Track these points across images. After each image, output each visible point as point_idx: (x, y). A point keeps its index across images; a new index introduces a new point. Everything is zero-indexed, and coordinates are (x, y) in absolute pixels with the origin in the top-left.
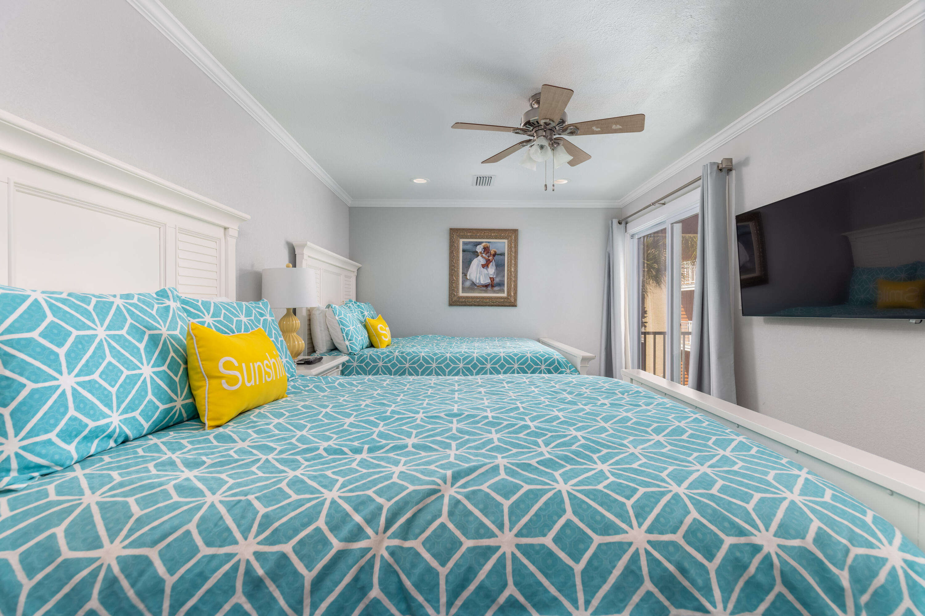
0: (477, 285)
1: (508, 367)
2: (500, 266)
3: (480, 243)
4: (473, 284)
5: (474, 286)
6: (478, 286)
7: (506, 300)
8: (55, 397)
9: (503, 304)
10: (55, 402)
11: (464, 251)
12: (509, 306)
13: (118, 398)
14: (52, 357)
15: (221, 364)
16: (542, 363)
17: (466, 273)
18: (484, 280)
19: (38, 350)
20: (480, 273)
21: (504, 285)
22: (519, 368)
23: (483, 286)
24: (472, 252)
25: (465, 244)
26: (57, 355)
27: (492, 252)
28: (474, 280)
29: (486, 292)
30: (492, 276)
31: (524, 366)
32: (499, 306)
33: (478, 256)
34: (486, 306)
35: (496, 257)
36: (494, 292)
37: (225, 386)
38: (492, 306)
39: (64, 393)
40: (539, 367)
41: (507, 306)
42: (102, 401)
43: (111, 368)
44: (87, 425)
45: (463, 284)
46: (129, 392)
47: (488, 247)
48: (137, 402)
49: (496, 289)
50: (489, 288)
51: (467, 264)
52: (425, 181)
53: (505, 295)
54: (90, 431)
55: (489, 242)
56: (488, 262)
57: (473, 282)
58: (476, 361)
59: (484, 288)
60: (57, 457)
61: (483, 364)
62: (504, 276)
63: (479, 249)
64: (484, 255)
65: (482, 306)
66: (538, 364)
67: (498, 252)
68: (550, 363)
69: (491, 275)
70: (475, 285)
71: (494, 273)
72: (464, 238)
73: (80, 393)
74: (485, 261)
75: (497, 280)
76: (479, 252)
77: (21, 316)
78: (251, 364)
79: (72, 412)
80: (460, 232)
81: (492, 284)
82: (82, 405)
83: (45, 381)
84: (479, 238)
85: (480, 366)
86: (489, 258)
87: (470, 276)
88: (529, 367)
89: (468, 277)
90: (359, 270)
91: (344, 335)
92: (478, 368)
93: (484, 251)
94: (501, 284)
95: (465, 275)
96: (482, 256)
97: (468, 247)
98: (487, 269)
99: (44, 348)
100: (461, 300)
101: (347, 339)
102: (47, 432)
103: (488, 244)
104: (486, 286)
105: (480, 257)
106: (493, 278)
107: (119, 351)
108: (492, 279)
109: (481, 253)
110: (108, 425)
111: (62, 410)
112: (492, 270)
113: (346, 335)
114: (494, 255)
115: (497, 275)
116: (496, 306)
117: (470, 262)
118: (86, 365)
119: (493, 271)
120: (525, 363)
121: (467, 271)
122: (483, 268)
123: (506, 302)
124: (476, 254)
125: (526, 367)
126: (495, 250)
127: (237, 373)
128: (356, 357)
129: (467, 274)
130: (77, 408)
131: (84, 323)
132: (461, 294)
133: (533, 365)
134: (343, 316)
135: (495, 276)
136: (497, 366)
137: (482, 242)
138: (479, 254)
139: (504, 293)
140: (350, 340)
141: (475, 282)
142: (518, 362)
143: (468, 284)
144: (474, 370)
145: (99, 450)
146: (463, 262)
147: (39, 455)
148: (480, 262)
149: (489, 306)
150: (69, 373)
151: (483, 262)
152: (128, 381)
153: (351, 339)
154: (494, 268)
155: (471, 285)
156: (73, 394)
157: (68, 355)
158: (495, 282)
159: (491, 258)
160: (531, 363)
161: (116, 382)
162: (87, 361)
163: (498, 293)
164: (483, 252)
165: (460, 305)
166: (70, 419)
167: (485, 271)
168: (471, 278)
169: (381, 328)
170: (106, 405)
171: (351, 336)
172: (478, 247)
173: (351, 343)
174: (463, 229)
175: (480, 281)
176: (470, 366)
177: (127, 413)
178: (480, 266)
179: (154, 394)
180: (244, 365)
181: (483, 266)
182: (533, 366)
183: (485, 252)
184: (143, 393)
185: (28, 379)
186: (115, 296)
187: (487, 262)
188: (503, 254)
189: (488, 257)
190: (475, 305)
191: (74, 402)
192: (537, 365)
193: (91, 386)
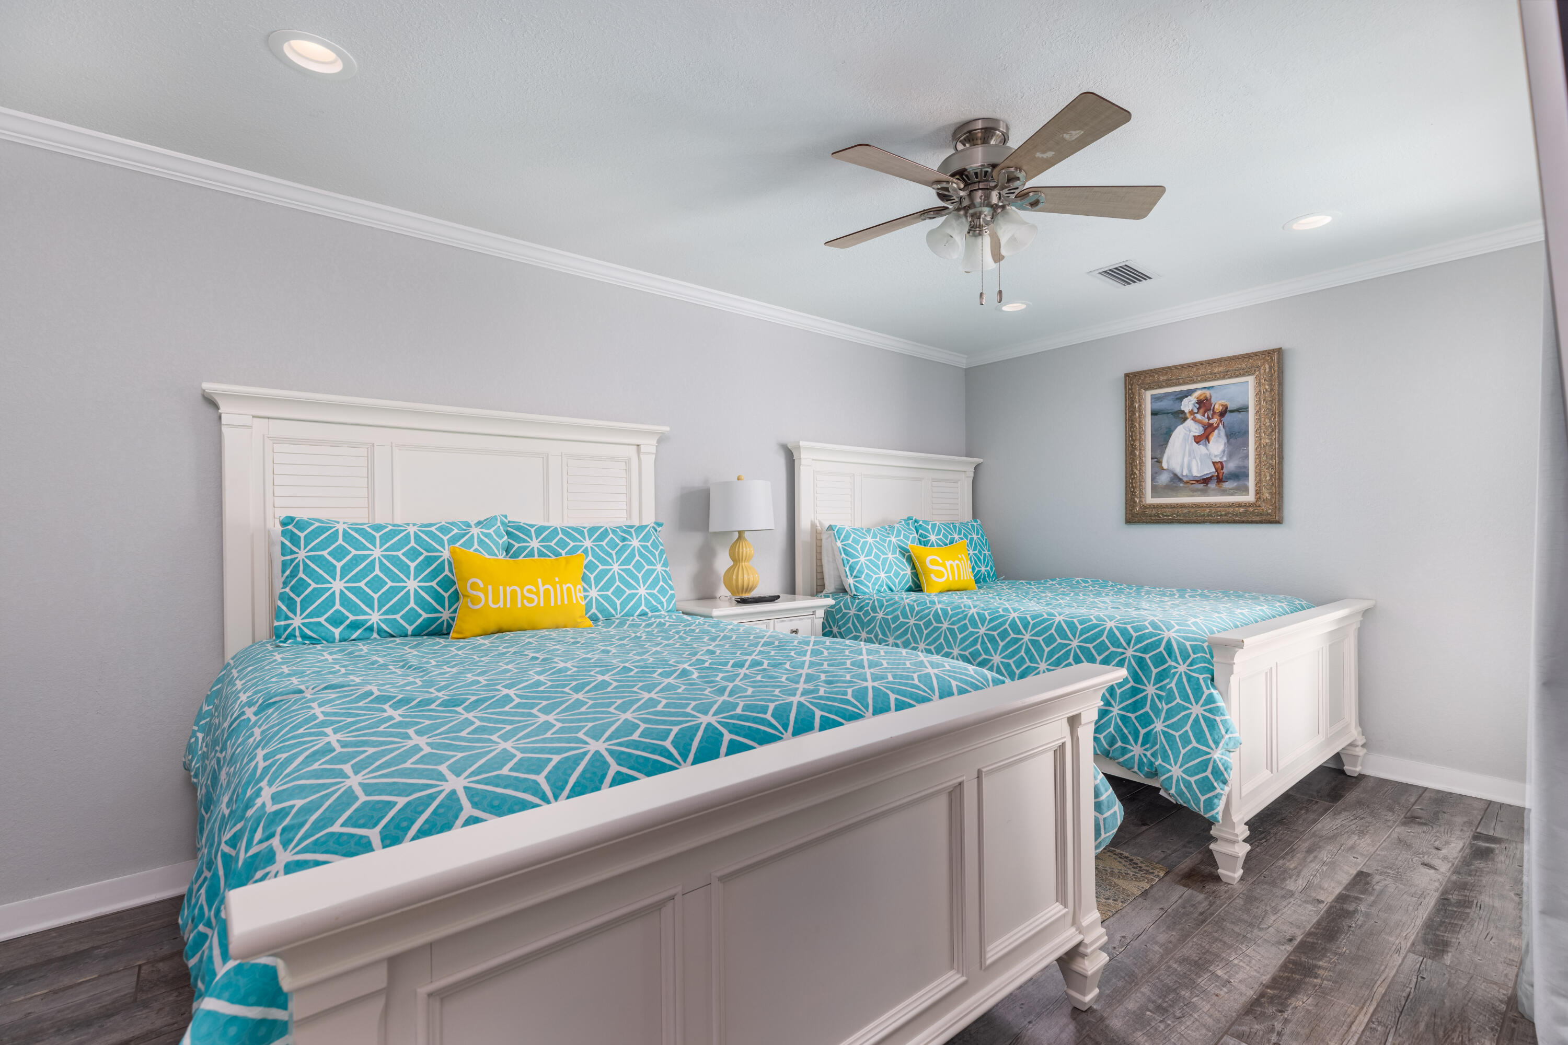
0: (1185, 479)
1: (1060, 643)
2: (1237, 436)
3: (1188, 393)
4: (1176, 478)
5: (1177, 482)
6: (1186, 483)
7: (1251, 509)
8: (327, 594)
9: (1244, 519)
10: (326, 598)
11: (1154, 413)
12: (1261, 522)
13: (379, 602)
14: (331, 568)
15: (469, 585)
16: (1129, 644)
17: (1159, 456)
18: (1201, 468)
19: (324, 563)
20: (1190, 455)
21: (1247, 476)
22: (1080, 647)
23: (1198, 481)
24: (1172, 413)
25: (1155, 399)
26: (335, 567)
27: (1218, 408)
28: (1178, 471)
29: (1204, 493)
30: (1217, 460)
31: (1091, 646)
32: (1235, 522)
33: (1185, 419)
34: (1203, 522)
35: (1228, 417)
36: (1225, 492)
37: (470, 604)
38: (1218, 522)
39: (334, 593)
40: (1120, 650)
41: (1257, 523)
42: (364, 603)
43: (376, 579)
44: (348, 618)
45: (1153, 479)
46: (391, 599)
47: (1206, 399)
48: (398, 608)
49: (1227, 485)
50: (1212, 485)
51: (1162, 439)
52: (1024, 306)
53: (1250, 497)
54: (351, 622)
55: (1209, 388)
56: (1209, 430)
57: (1175, 475)
58: (1009, 625)
59: (1201, 486)
60: (323, 634)
61: (1019, 632)
62: (1247, 457)
63: (1188, 405)
64: (1199, 416)
65: (1195, 522)
66: (1119, 645)
67: (1231, 406)
68: (1147, 645)
69: (1216, 456)
70: (1180, 480)
71: (1224, 451)
72: (1152, 388)
73: (346, 595)
74: (1202, 429)
75: (1231, 466)
76: (1187, 411)
77: (321, 541)
78: (501, 588)
79: (337, 606)
80: (1145, 377)
81: (1218, 476)
82: (346, 603)
83: (323, 583)
84: (1185, 383)
85: (1013, 635)
86: (1211, 421)
87: (1168, 462)
88: (1101, 648)
89: (1165, 465)
90: (977, 468)
91: (847, 569)
92: (1008, 639)
93: (1198, 409)
94: (1240, 475)
95: (1157, 460)
96: (1194, 419)
97: (1162, 405)
98: (1206, 445)
99: (328, 562)
100: (1148, 512)
101: (851, 575)
102: (318, 617)
103: (1207, 392)
104: (1206, 481)
105: (1189, 422)
106: (1221, 463)
107: (388, 567)
108: (1219, 466)
109: (1192, 412)
110: (366, 621)
111: (330, 604)
112: (1217, 446)
113: (850, 570)
114: (1222, 414)
115: (1231, 455)
116: (1228, 522)
117: (1169, 433)
118: (355, 575)
119: (1222, 447)
120: (1094, 640)
121: (1163, 452)
122: (1197, 443)
123: (1253, 513)
124: (1181, 417)
125: (1094, 647)
126: (1224, 402)
127: (482, 595)
128: (857, 601)
129: (1162, 458)
130: (342, 604)
131: (365, 545)
132: (1149, 500)
133: (1109, 644)
134: (850, 541)
135: (1225, 459)
136: (1040, 639)
137: (1194, 391)
138: (1188, 415)
139: (1248, 494)
140: (856, 577)
141: (1179, 475)
142: (1081, 635)
143: (1164, 478)
144: (1002, 641)
145: (361, 637)
146: (1153, 436)
147: (311, 630)
148: (1190, 431)
149: (1211, 522)
150: (341, 580)
151: (1197, 430)
152: (391, 590)
153: (859, 575)
154: (1223, 440)
155: (1172, 480)
156: (340, 595)
157: (343, 568)
158: (1225, 470)
159: (1214, 421)
160: (1107, 641)
161: (379, 590)
162: (357, 573)
163: (1232, 495)
164: (1196, 411)
165: (1147, 523)
166: (336, 611)
167: (1201, 449)
168: (1171, 467)
169: (934, 562)
170: (367, 606)
171: (858, 571)
172: (1185, 401)
173: (856, 581)
174: (1151, 370)
175: (1190, 471)
176: (995, 633)
177: (387, 614)
178: (1192, 440)
179: (416, 603)
180: (490, 587)
181: (1198, 440)
182: (1109, 648)
183: (1202, 411)
184: (405, 602)
185: (313, 581)
186: (408, 524)
187: (1205, 430)
188: (1243, 409)
189: (1209, 418)
190: (1179, 522)
191: (340, 600)
192: (1118, 647)
193: (357, 592)
